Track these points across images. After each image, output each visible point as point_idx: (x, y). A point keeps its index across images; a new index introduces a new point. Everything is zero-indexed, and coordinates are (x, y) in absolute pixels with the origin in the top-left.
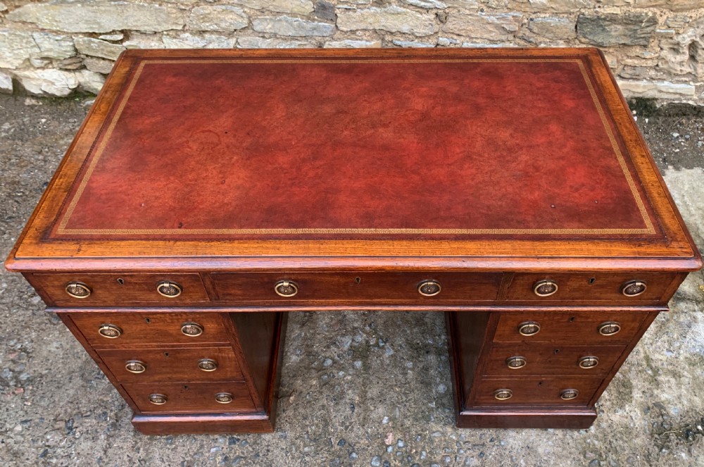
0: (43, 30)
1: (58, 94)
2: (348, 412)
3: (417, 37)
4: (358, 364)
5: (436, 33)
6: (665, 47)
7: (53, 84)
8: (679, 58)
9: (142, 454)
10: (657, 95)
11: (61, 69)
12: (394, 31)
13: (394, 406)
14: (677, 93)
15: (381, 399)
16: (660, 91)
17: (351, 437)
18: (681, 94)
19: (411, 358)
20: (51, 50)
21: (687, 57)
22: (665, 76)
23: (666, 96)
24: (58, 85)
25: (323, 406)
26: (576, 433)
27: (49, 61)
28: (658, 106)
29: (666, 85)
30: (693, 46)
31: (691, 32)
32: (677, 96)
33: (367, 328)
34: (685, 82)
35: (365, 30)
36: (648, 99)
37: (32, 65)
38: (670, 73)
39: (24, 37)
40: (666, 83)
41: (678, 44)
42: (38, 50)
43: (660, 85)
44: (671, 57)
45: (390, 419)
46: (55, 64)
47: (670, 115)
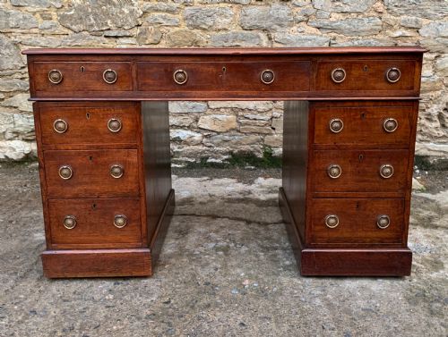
0: (22, 112)
1: (15, 158)
2: (212, 270)
3: (259, 112)
4: (221, 253)
5: (271, 109)
6: (422, 117)
7: (14, 150)
8: (434, 125)
9: (42, 288)
10: (428, 153)
11: (23, 140)
12: (244, 108)
13: (249, 269)
14: (441, 151)
15: (239, 266)
16: (429, 150)
17: (215, 281)
18: (444, 152)
19: (262, 251)
20: (21, 126)
21: (438, 124)
22: (429, 139)
23: (434, 154)
24: (18, 150)
25: (192, 269)
26: (401, 282)
27: (17, 134)
28: (431, 162)
29: (431, 145)
30: (440, 116)
31: (435, 106)
32: (442, 154)
33: (228, 240)
34: (444, 143)
35: (225, 108)
36: (423, 157)
37: (5, 138)
38: (431, 136)
39: (7, 116)
40: (431, 144)
41: (430, 114)
42: (12, 126)
43: (428, 145)
44: (428, 124)
45: (246, 274)
46: (20, 137)
47: (442, 170)
